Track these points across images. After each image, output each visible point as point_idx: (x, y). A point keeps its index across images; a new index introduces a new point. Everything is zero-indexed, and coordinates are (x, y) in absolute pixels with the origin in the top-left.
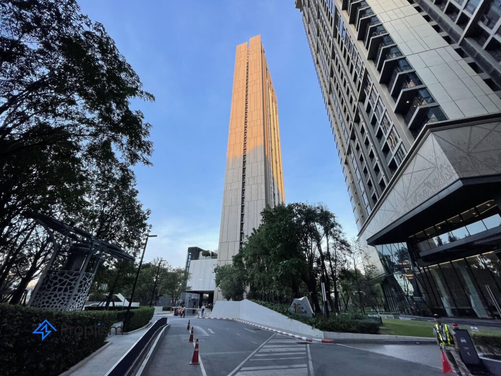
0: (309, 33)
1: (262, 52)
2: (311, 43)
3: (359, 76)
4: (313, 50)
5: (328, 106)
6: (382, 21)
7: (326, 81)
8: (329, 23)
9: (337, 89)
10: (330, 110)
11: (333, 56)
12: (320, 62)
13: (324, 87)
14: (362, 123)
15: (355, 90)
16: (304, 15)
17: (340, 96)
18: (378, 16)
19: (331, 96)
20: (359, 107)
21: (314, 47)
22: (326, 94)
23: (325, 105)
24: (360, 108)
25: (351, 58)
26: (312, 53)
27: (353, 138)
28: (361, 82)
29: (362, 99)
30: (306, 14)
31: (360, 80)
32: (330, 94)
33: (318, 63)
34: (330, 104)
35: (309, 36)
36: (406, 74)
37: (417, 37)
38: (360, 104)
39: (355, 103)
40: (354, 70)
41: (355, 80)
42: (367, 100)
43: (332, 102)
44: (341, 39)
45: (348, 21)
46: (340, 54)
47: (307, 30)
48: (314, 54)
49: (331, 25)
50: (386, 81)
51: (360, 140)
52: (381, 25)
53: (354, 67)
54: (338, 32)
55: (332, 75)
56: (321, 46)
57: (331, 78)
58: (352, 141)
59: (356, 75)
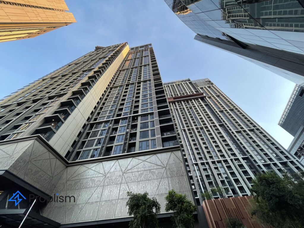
0: (85, 57)
1: (66, 23)
2: (80, 59)
3: (64, 91)
4: (76, 61)
5: (41, 80)
6: (90, 91)
7: (59, 74)
8: (89, 66)
9: (55, 82)
10: (39, 82)
11: (73, 74)
12: (70, 67)
13: (55, 73)
14: (33, 105)
15: (56, 92)
16: (93, 52)
17: (50, 85)
18: (92, 88)
19: (49, 79)
20: (45, 98)
21: (78, 61)
22: (50, 76)
23: (42, 77)
24: (43, 100)
25: (73, 83)
26: (74, 61)
27: (19, 104)
28: (61, 93)
29: (50, 98)
30: (94, 53)
31: (62, 92)
32: (51, 78)
33: (69, 65)
34: (43, 80)
35: (83, 57)
36: (68, 111)
37: (87, 108)
38: (47, 98)
39: (47, 95)
40: (67, 87)
41: (62, 90)
42: (50, 101)
43: (45, 82)
44: (82, 75)
45: (89, 76)
46: (75, 77)
47: (86, 55)
48: (74, 62)
49: (88, 68)
50: (63, 104)
51: (18, 109)
52: (89, 91)
53: (69, 87)
54: (85, 72)
55: (63, 76)
56: (78, 65)
57: (61, 76)
58: (16, 105)
59: (64, 89)
